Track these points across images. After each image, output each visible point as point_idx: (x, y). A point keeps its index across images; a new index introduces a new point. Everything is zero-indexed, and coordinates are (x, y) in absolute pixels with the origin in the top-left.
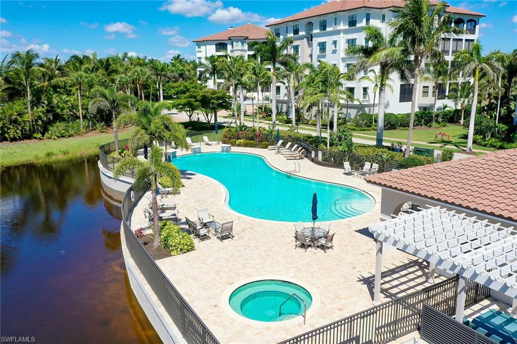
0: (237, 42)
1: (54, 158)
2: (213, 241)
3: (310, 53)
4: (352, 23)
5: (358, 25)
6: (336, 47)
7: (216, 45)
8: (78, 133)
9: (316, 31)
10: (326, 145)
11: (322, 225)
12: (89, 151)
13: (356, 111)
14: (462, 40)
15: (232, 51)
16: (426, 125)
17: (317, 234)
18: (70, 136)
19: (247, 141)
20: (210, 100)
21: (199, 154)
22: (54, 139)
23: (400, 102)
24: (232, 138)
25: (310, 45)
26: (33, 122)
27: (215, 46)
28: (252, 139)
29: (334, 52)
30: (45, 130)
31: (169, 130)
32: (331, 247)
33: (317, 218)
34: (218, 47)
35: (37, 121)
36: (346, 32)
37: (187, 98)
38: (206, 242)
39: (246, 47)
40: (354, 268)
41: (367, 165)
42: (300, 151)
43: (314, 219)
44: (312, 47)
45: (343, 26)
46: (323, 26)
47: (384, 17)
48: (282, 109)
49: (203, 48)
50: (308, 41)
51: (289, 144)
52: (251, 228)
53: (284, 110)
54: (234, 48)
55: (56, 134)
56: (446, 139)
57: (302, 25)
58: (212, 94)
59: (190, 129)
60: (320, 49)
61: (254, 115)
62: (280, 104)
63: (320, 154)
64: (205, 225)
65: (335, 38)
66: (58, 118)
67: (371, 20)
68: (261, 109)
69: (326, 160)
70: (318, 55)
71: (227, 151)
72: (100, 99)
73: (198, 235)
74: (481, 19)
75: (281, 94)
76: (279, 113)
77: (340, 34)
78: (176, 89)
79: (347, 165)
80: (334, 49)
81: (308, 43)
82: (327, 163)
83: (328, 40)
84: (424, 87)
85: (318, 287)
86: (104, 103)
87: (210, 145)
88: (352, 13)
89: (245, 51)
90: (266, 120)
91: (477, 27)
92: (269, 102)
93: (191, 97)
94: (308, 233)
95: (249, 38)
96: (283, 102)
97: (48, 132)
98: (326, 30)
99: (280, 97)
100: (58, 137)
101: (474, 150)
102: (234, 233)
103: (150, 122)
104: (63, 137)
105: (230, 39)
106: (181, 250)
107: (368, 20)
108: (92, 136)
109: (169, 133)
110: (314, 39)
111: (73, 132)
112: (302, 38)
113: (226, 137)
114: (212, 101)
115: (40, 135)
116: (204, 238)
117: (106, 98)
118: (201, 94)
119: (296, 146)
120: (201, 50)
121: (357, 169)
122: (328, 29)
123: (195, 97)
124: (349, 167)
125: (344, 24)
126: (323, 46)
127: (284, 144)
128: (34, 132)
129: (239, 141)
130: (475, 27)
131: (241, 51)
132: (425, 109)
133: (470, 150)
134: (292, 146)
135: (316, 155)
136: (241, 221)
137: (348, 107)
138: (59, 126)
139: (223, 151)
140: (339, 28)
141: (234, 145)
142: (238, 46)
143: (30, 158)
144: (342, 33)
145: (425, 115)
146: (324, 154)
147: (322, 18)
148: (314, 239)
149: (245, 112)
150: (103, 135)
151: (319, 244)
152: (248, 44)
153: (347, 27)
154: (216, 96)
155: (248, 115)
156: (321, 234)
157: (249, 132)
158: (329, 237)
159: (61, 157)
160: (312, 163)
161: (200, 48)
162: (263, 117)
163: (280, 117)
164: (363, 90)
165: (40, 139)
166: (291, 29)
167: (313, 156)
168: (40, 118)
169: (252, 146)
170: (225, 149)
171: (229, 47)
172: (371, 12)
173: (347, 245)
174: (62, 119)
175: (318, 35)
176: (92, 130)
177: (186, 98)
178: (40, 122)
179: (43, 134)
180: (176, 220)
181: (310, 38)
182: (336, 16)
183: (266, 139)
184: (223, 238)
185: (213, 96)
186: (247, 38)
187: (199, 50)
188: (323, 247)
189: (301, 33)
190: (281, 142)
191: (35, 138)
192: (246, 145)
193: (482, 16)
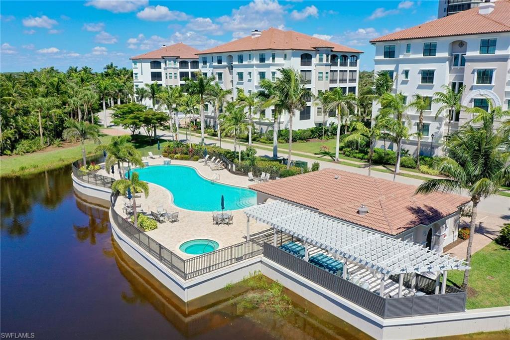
0: (170, 61)
1: (27, 172)
2: (168, 224)
3: (231, 79)
4: (262, 60)
5: (266, 62)
6: (250, 77)
7: (151, 63)
8: (39, 149)
9: (235, 63)
10: (238, 159)
11: (227, 212)
12: (54, 164)
13: (266, 127)
14: (346, 71)
15: (165, 69)
16: (319, 138)
17: (225, 217)
18: (33, 152)
19: (182, 156)
20: (151, 121)
21: (147, 167)
22: (22, 155)
23: (300, 120)
24: (171, 153)
25: (231, 73)
26: (3, 141)
27: (149, 64)
28: (186, 154)
29: (249, 81)
30: (13, 148)
31: (132, 155)
32: (232, 224)
33: (224, 208)
34: (153, 64)
35: (6, 140)
36: (257, 66)
37: (132, 119)
38: (163, 224)
39: (178, 65)
40: (242, 232)
41: (263, 174)
42: (221, 163)
43: (222, 209)
44: (233, 74)
45: (255, 61)
46: (241, 59)
47: (286, 55)
48: (210, 123)
49: (139, 65)
50: (229, 70)
51: (214, 158)
52: (189, 216)
53: (212, 124)
54: (167, 66)
55: (23, 150)
56: (327, 151)
57: (224, 57)
58: (152, 116)
59: (134, 143)
60: (239, 77)
61: (187, 128)
62: (209, 119)
63: (234, 166)
64: (162, 215)
65: (250, 70)
66: (24, 137)
67: (276, 58)
68: (193, 122)
69: (239, 170)
70: (238, 82)
71: (168, 164)
72: (74, 129)
73: (159, 221)
74: (361, 55)
75: (209, 110)
76: (207, 127)
77: (253, 67)
78: (122, 110)
79: (250, 174)
80: (249, 78)
81: (230, 72)
82: (239, 172)
83: (245, 71)
84: (318, 108)
85: (222, 241)
86: (76, 132)
87: (154, 158)
88: (262, 52)
89: (177, 69)
90: (197, 133)
91: (358, 61)
92: (199, 116)
93: (135, 118)
94: (220, 217)
95: (180, 58)
96: (210, 117)
97: (16, 149)
98: (242, 63)
99: (208, 113)
100: (24, 153)
101: (340, 160)
102: (179, 219)
103: (119, 151)
104: (28, 152)
105: (163, 58)
106: (151, 228)
107: (273, 58)
108: (51, 150)
109: (132, 157)
110: (233, 69)
111: (35, 148)
112: (224, 67)
113: (166, 152)
114: (152, 121)
115: (9, 152)
116: (161, 222)
117: (77, 128)
118: (144, 116)
119: (219, 159)
120: (137, 67)
121: (257, 176)
122: (244, 63)
123: (138, 118)
124: (252, 176)
125: (256, 61)
126: (241, 75)
127: (210, 158)
128: (4, 150)
129: (177, 155)
130: (356, 61)
131: (174, 68)
132: (320, 124)
133: (338, 160)
134: (215, 159)
135: (232, 167)
136: (182, 212)
137: (260, 124)
138: (25, 143)
139: (165, 164)
140: (252, 63)
141: (172, 158)
142: (171, 64)
143: (7, 172)
144: (255, 67)
145: (318, 131)
146: (237, 166)
147: (240, 54)
148: (223, 220)
149: (179, 125)
150: (61, 149)
151: (226, 222)
152: (180, 62)
153: (259, 62)
154: (156, 117)
155: (182, 128)
156: (227, 217)
157: (184, 148)
158: (231, 218)
159: (33, 171)
160: (229, 173)
161: (136, 64)
162: (195, 130)
163: (209, 130)
164: (271, 112)
165: (10, 155)
166: (216, 59)
167: (230, 167)
168: (10, 138)
169: (186, 159)
170: (166, 163)
171: (163, 65)
172: (276, 52)
173: (241, 222)
174: (26, 137)
175: (237, 66)
176: (50, 145)
177: (130, 118)
178: (9, 142)
179: (12, 151)
180: (144, 213)
181: (231, 68)
182: (250, 53)
183: (197, 154)
184: (173, 222)
185: (153, 117)
186: (178, 58)
187: (135, 66)
188: (227, 224)
189: (224, 63)
190: (208, 156)
191: (5, 154)
192: (182, 159)
193: (361, 53)
